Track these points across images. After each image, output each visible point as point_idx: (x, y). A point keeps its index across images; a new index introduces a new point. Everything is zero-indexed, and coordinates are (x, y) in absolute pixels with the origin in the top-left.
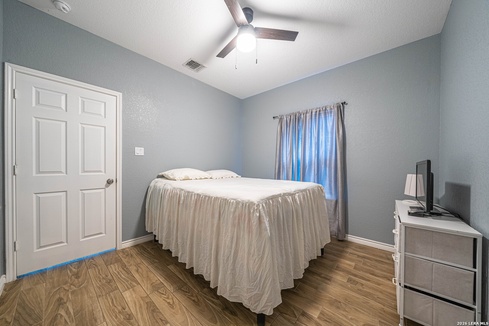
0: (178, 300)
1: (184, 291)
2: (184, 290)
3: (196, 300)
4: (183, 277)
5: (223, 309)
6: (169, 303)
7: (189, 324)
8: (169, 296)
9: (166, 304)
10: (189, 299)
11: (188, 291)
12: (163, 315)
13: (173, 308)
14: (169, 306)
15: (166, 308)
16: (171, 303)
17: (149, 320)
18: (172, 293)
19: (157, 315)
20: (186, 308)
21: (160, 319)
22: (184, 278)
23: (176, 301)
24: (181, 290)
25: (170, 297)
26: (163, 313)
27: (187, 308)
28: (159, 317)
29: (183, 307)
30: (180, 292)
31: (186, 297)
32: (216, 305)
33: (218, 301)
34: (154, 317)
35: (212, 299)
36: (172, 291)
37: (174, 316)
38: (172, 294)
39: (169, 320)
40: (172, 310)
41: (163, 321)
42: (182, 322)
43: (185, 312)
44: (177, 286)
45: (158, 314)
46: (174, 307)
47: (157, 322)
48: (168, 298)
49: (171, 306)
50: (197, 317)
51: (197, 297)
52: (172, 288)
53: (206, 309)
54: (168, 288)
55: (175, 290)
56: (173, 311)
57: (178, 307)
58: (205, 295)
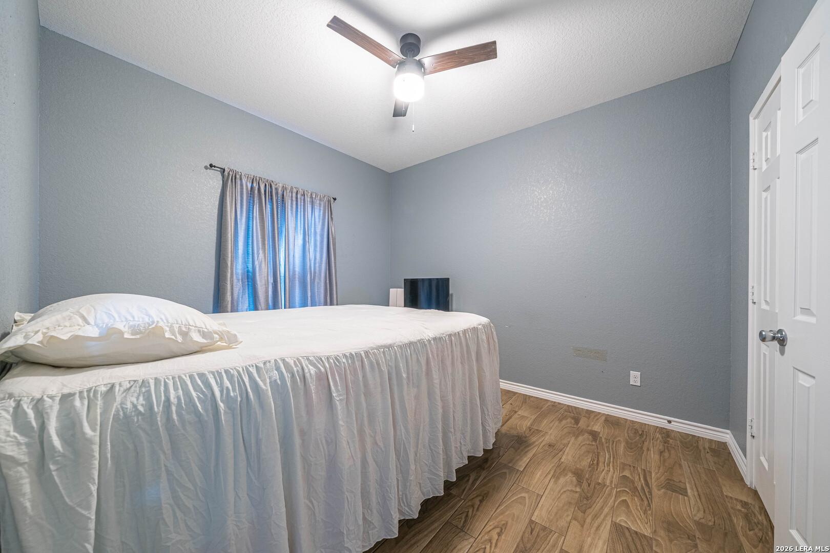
0: (488, 522)
1: (465, 521)
2: (462, 522)
3: (480, 498)
4: (426, 535)
5: (484, 469)
6: (499, 534)
7: (519, 496)
8: (486, 541)
9: (504, 538)
10: (481, 509)
11: (464, 515)
12: (524, 532)
13: (505, 525)
14: (505, 530)
15: (511, 534)
16: (498, 530)
17: (542, 548)
18: (476, 539)
19: (528, 541)
20: (499, 506)
21: (531, 533)
22: (431, 532)
23: (490, 526)
24: (463, 526)
25: (486, 537)
26: (521, 534)
27: (497, 505)
28: (530, 536)
29: (498, 511)
30: (470, 525)
31: (477, 513)
32: (480, 476)
33: (471, 475)
34: (534, 543)
35: (471, 481)
36: (472, 540)
37: (518, 517)
38: (480, 537)
39: (527, 521)
40: (509, 524)
41: (533, 527)
42: (521, 504)
43: (505, 505)
44: (456, 537)
45: (526, 540)
46: (503, 522)
47: (537, 535)
48: (490, 541)
49: (502, 529)
50: (506, 491)
51: (473, 498)
52: (466, 543)
53: (489, 485)
54: (467, 550)
55: (467, 537)
56: (510, 521)
57: (501, 517)
58: (466, 490)
